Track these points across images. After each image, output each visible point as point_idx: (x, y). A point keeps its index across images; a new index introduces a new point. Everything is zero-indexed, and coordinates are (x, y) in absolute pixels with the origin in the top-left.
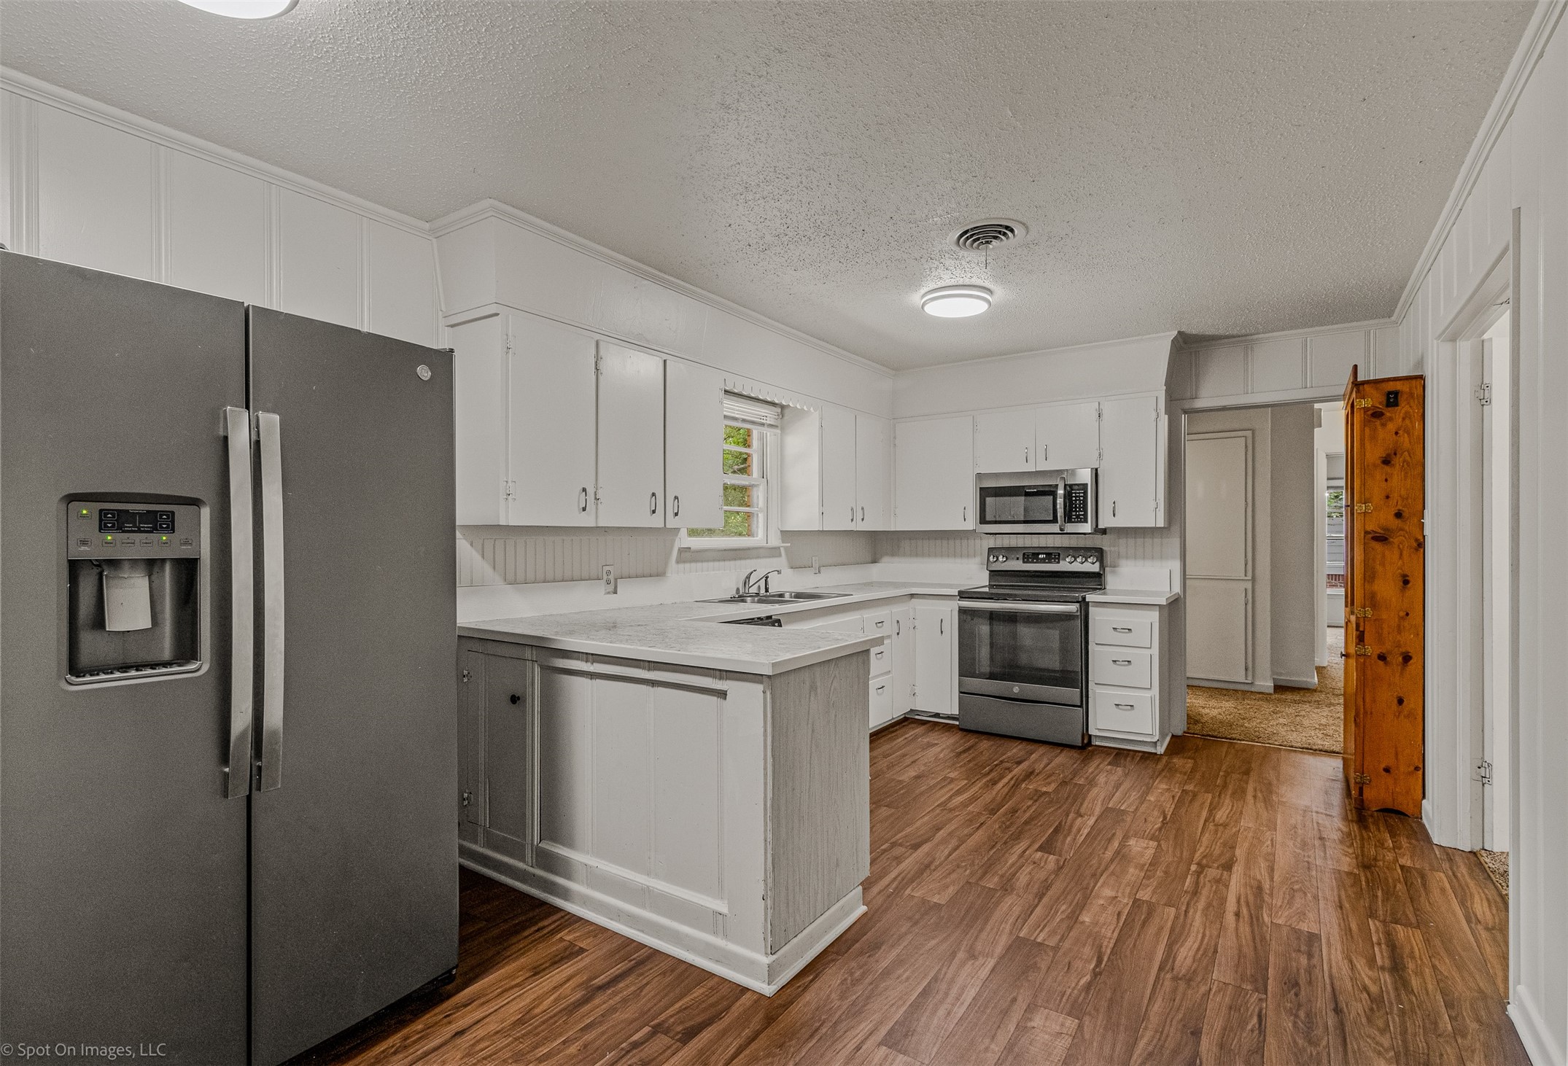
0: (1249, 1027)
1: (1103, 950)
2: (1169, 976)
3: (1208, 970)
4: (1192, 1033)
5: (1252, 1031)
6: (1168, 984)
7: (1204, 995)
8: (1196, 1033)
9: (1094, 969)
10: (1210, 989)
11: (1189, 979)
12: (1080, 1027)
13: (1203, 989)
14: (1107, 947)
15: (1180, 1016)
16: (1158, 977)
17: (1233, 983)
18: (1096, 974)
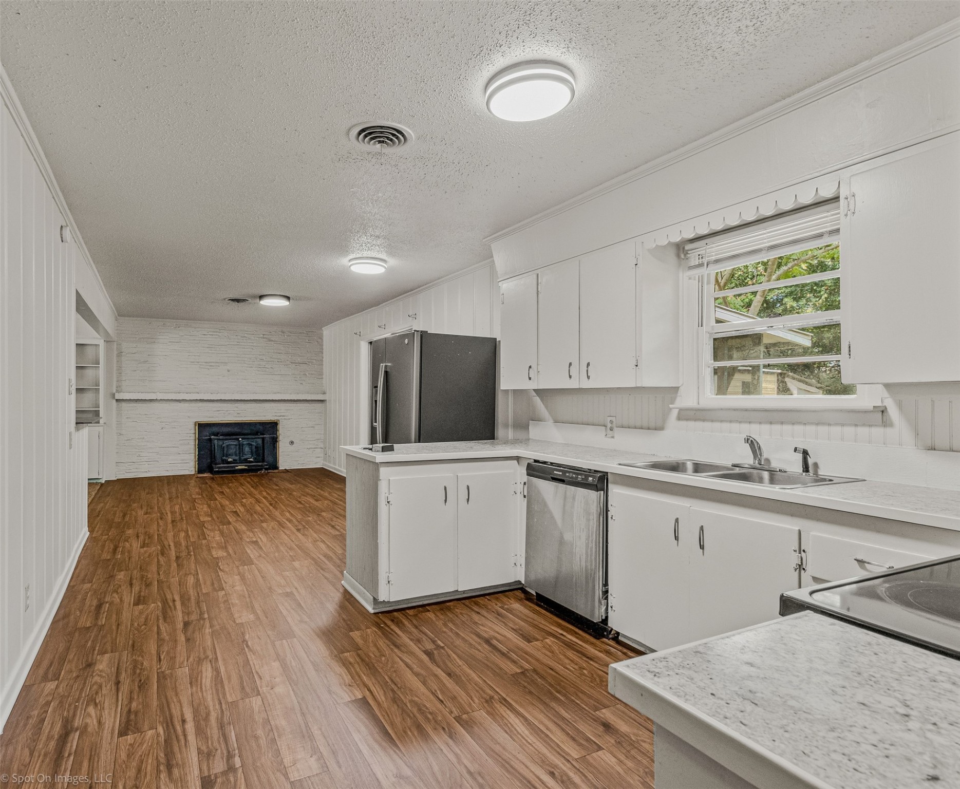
0: (165, 653)
1: (252, 653)
2: (211, 657)
3: (192, 670)
4: (189, 639)
5: (163, 652)
6: (209, 653)
7: (190, 657)
8: (188, 640)
9: (247, 642)
10: (187, 661)
11: (200, 661)
12: (234, 622)
13: (191, 659)
14: (250, 655)
15: (197, 643)
16: (216, 654)
17: (176, 670)
18: (244, 641)
